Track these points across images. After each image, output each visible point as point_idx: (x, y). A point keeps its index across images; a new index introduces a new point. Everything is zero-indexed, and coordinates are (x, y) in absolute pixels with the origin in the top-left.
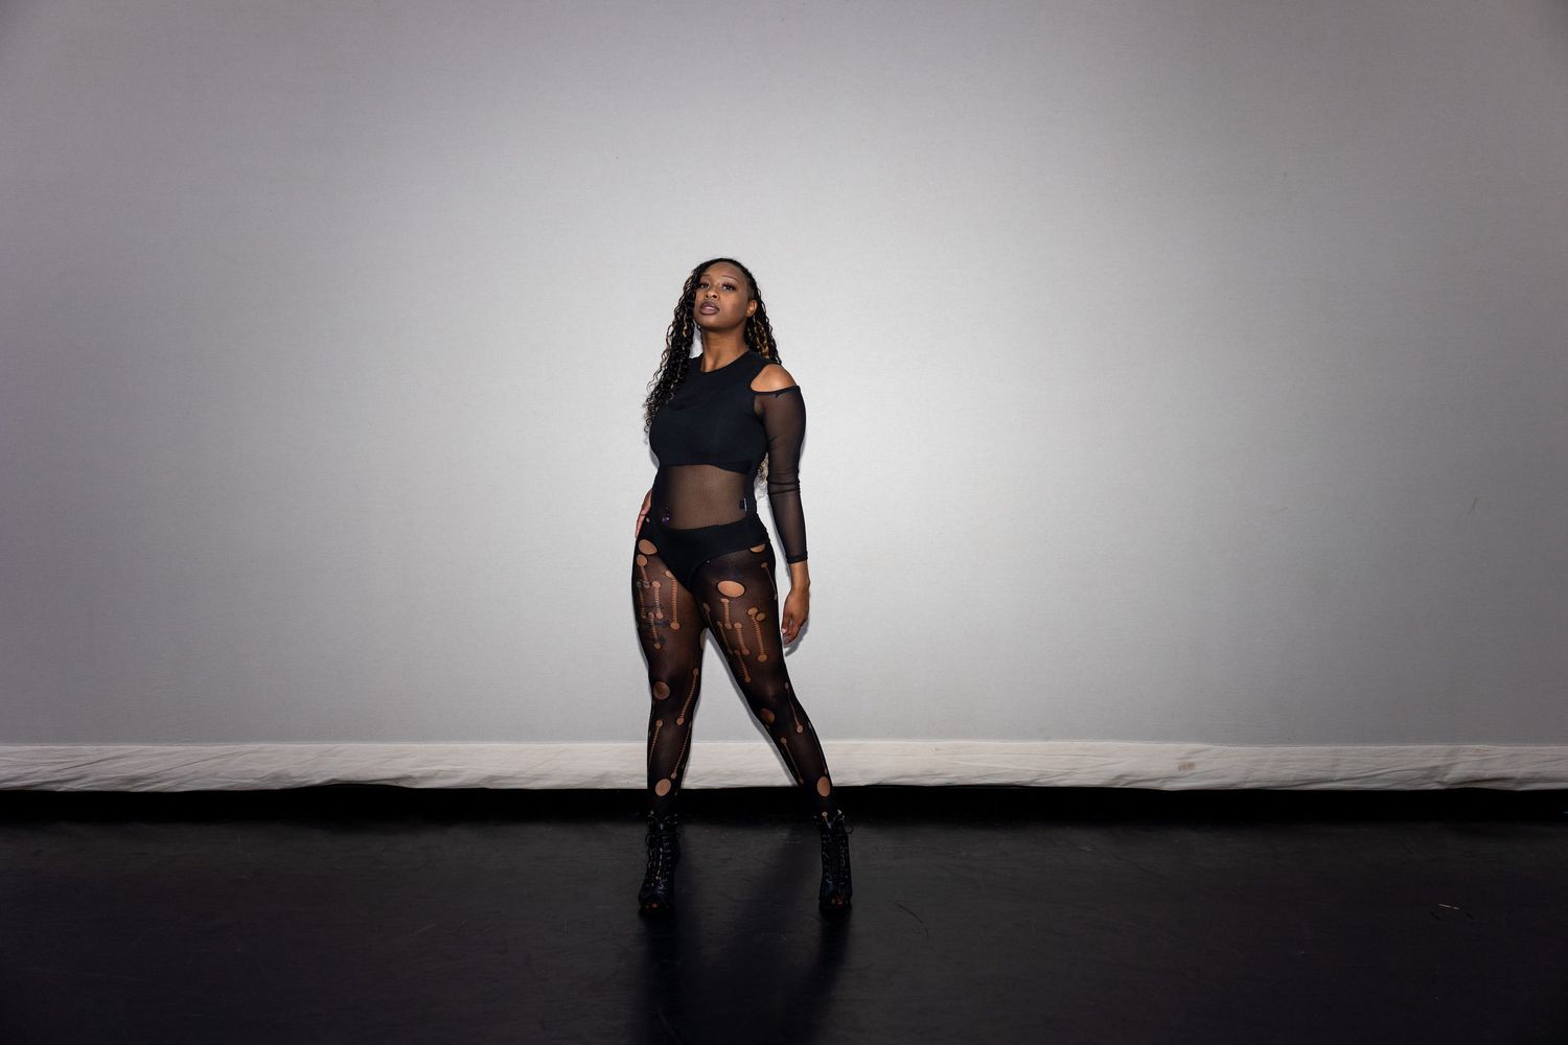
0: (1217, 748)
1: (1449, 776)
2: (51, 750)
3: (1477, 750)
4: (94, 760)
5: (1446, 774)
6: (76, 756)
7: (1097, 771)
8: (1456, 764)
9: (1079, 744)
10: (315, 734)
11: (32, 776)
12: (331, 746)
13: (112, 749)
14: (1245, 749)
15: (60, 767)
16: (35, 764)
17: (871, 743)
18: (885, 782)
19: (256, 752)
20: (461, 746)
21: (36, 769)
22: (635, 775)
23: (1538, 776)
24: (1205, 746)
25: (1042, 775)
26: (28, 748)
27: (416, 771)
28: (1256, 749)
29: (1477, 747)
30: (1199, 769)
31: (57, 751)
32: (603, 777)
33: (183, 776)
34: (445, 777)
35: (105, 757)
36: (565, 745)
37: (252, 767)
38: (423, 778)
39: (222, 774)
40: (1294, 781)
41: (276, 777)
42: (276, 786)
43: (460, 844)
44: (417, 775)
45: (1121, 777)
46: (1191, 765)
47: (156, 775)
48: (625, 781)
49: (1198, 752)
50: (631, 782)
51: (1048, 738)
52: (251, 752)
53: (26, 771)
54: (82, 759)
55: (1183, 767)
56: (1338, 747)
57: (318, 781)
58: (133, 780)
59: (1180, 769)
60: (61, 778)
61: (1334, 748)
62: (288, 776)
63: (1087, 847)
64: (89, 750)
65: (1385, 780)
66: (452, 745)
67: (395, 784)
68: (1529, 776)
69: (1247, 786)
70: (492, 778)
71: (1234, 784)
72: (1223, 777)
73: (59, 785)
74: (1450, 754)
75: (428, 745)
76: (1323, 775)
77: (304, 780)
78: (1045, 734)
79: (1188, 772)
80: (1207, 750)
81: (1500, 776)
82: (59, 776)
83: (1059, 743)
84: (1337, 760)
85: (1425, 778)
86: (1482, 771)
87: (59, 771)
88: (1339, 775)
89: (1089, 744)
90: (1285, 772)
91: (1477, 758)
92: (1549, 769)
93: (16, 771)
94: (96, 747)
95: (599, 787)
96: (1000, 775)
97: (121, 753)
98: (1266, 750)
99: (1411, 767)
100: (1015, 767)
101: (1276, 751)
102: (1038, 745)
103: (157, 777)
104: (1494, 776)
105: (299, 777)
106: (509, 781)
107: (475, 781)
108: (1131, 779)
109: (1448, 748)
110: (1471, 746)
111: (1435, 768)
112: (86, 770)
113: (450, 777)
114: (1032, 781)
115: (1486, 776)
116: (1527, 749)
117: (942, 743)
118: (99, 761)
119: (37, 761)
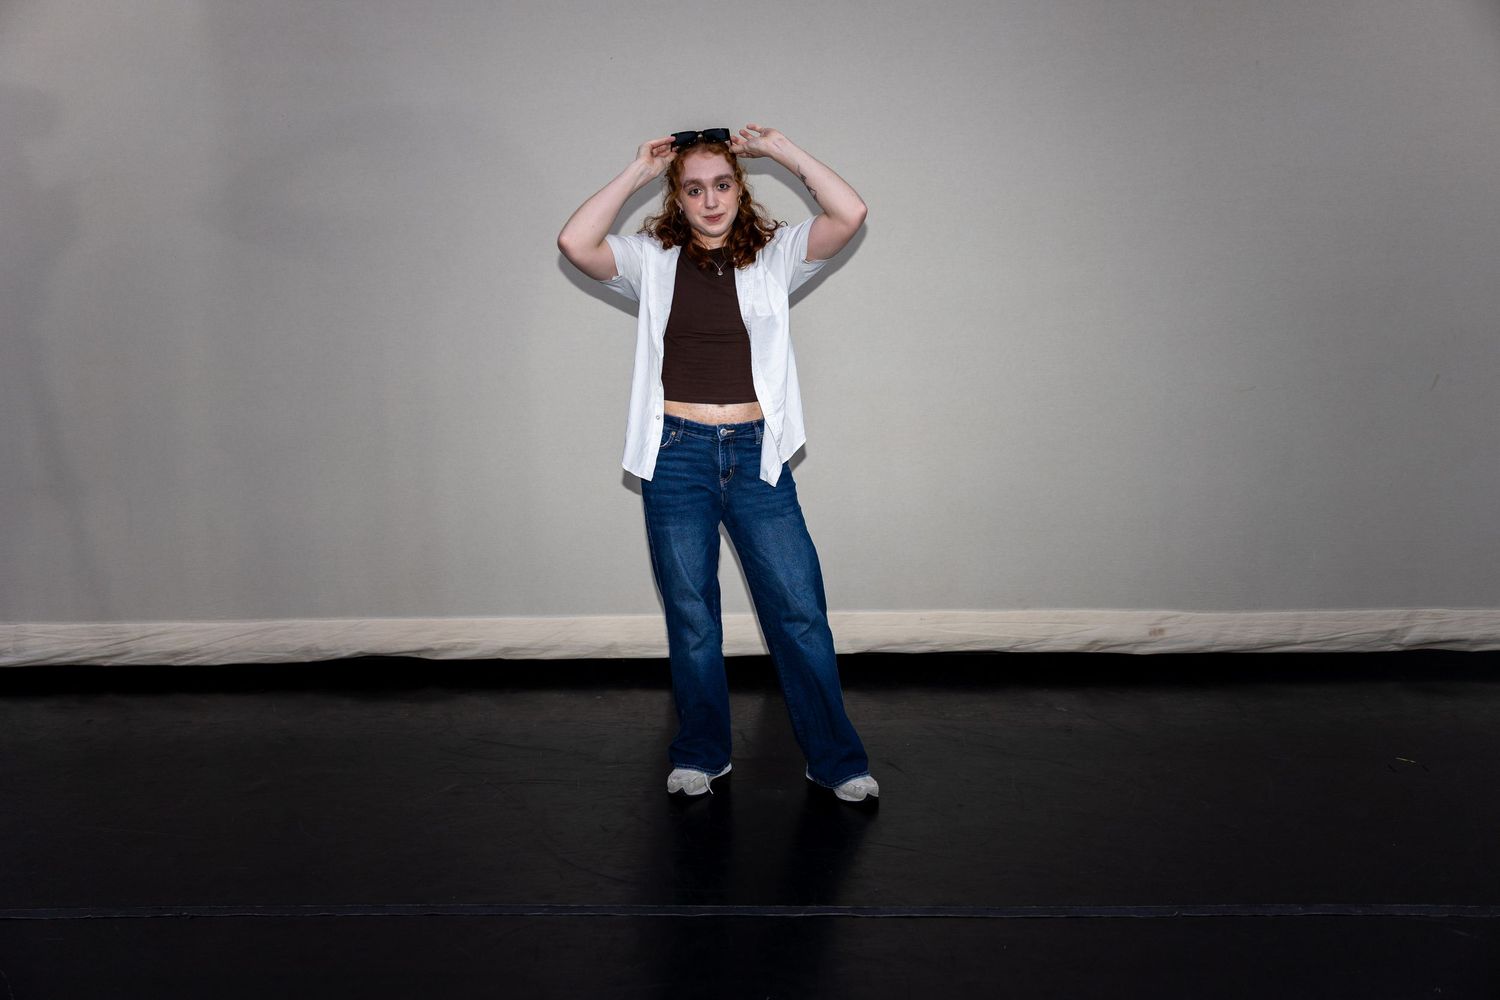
0: (1185, 615)
1: (1407, 638)
2: (98, 627)
3: (1434, 614)
4: (136, 635)
5: (1404, 637)
6: (120, 633)
7: (1069, 638)
8: (1413, 627)
9: (1054, 612)
11: (80, 652)
12: (358, 621)
13: (153, 626)
14: (1214, 615)
15: (106, 643)
16: (82, 641)
17: (860, 613)
18: (873, 650)
19: (284, 627)
20: (478, 620)
21: (84, 645)
22: (640, 646)
23: (1491, 638)
24: (1175, 613)
25: (1019, 642)
26: (75, 626)
27: (436, 644)
28: (1223, 614)
29: (1434, 610)
30: (1168, 634)
31: (104, 628)
32: (609, 648)
33: (221, 651)
34: (463, 650)
35: (149, 633)
36: (573, 619)
37: (281, 642)
38: (443, 650)
39: (256, 648)
40: (1259, 644)
41: (307, 651)
42: (307, 659)
43: (477, 711)
44: (437, 647)
45: (1094, 642)
46: (1161, 631)
47: (196, 650)
48: (630, 651)
49: (1168, 618)
50: (635, 651)
51: (1025, 607)
52: (279, 628)
53: (75, 647)
54: (127, 635)
55: (1153, 633)
56: (1302, 613)
57: (345, 654)
58: (175, 654)
59: (1150, 634)
60: (107, 654)
61: (1296, 613)
62: (318, 650)
63: (1063, 707)
64: (132, 628)
65: (1346, 643)
66: (468, 620)
67: (417, 656)
68: (1482, 638)
69: (1214, 649)
70: (507, 650)
71: (1201, 648)
72: (1191, 641)
73: (106, 660)
74: (1408, 617)
75: (447, 620)
76: (1286, 638)
77: (335, 652)
78: (1022, 603)
79: (1160, 637)
80: (1177, 616)
81: (1455, 638)
82: (105, 652)
83: (1037, 612)
84: (1300, 624)
85: (1382, 640)
86: (1437, 634)
87: (105, 646)
88: (1301, 639)
89: (1064, 612)
90: (1253, 636)
93: (66, 648)
94: (138, 625)
95: (607, 657)
96: (980, 642)
97: (163, 629)
98: (1233, 615)
99: (1373, 630)
100: (995, 634)
101: (1244, 614)
102: (1017, 614)
103: (197, 651)
104: (1449, 638)
105: (327, 651)
106: (520, 652)
107: (490, 653)
108: (1104, 644)
109: (1406, 612)
110: (1428, 610)
111: (1393, 631)
112: (131, 645)
113: (466, 649)
114: (1011, 648)
115: (1442, 638)
116: (1481, 612)
117: (925, 613)
118: (142, 637)
119: (84, 638)
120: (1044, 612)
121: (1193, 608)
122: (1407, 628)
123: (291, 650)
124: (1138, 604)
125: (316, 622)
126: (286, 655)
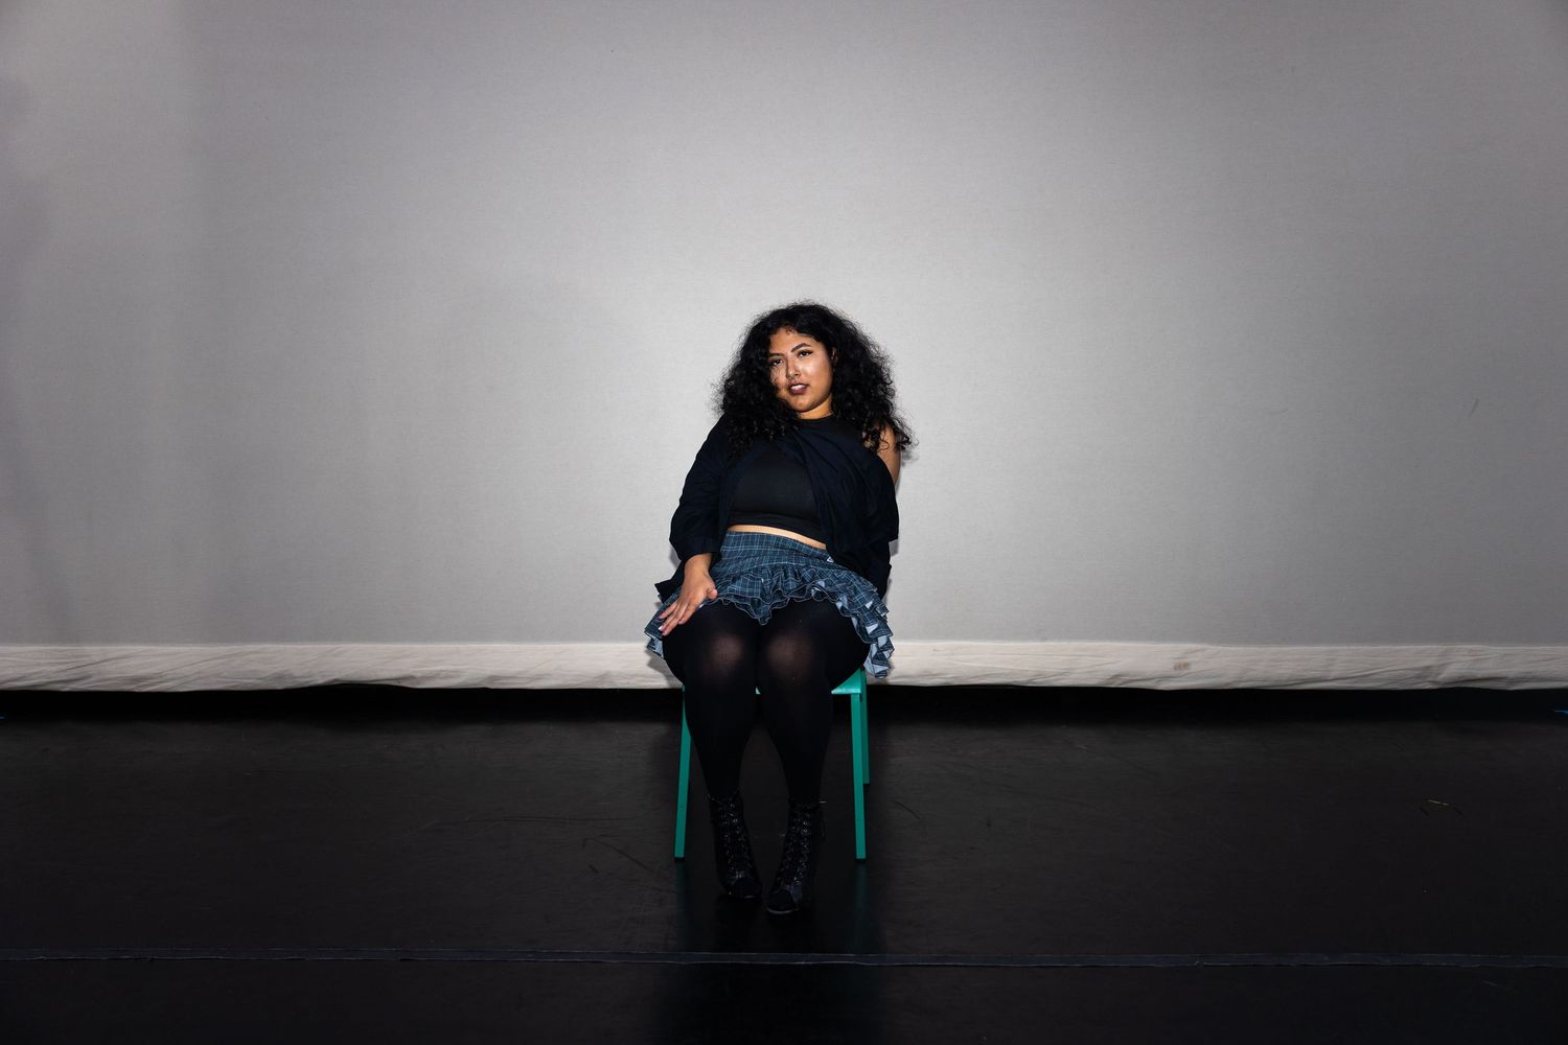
0: (1212, 649)
1: (1440, 678)
2: (55, 650)
3: (1471, 650)
4: (97, 660)
5: (1440, 674)
6: (77, 657)
7: (1090, 672)
8: (1449, 663)
9: (1075, 644)
10: (317, 635)
11: (35, 676)
12: (334, 646)
13: (114, 650)
14: (1240, 649)
15: (64, 668)
16: (39, 665)
19: (257, 652)
20: (462, 646)
21: (39, 669)
22: (636, 675)
23: (1531, 676)
24: (1203, 646)
25: (1039, 675)
26: (32, 648)
27: (418, 672)
28: (1252, 649)
29: (1470, 647)
30: (1194, 668)
31: (59, 651)
32: (603, 677)
33: (187, 676)
34: (447, 677)
35: (110, 656)
36: (563, 646)
37: (253, 668)
38: (425, 678)
39: (225, 674)
40: (1288, 680)
41: (280, 677)
42: (279, 686)
44: (414, 674)
45: (1116, 676)
46: (1186, 665)
47: (160, 675)
48: (625, 681)
49: (1197, 651)
50: (631, 681)
51: (1044, 639)
52: (251, 653)
53: (30, 671)
54: (86, 659)
55: (1178, 667)
56: (1333, 648)
57: (320, 681)
58: (137, 680)
59: (1175, 668)
60: (65, 678)
61: (1327, 648)
62: (292, 677)
63: (1083, 747)
64: (93, 651)
65: (1376, 680)
66: (452, 646)
67: (398, 684)
68: (1521, 675)
69: (1242, 685)
70: (493, 678)
71: (1229, 684)
72: (1219, 676)
73: (63, 686)
74: (1445, 654)
75: (430, 646)
76: (1318, 674)
77: (308, 680)
78: (1041, 634)
79: (1186, 672)
80: (1203, 650)
81: (1492, 676)
82: (63, 677)
83: (1057, 643)
84: (1333, 660)
85: (1418, 677)
86: (1473, 671)
87: (63, 671)
88: (1333, 675)
89: (1085, 644)
90: (1283, 671)
91: (1469, 658)
92: (1540, 669)
93: (22, 671)
94: (97, 648)
95: (600, 687)
96: (995, 675)
97: (124, 654)
98: (1262, 649)
99: (1408, 666)
100: (1011, 667)
101: (1274, 649)
102: (1034, 645)
103: (161, 677)
104: (1486, 676)
105: (301, 677)
106: (510, 681)
107: (477, 681)
108: (1127, 678)
109: (1442, 648)
110: (1466, 646)
111: (1428, 668)
112: (90, 670)
113: (451, 677)
114: (1029, 682)
115: (1479, 676)
116: (1520, 648)
117: (940, 644)
118: (103, 661)
119: (41, 661)
120: (1064, 644)
121: (1221, 642)
122: (1443, 665)
123: (263, 676)
124: (1162, 637)
125: (289, 646)
126: (259, 682)
